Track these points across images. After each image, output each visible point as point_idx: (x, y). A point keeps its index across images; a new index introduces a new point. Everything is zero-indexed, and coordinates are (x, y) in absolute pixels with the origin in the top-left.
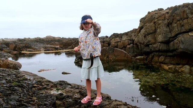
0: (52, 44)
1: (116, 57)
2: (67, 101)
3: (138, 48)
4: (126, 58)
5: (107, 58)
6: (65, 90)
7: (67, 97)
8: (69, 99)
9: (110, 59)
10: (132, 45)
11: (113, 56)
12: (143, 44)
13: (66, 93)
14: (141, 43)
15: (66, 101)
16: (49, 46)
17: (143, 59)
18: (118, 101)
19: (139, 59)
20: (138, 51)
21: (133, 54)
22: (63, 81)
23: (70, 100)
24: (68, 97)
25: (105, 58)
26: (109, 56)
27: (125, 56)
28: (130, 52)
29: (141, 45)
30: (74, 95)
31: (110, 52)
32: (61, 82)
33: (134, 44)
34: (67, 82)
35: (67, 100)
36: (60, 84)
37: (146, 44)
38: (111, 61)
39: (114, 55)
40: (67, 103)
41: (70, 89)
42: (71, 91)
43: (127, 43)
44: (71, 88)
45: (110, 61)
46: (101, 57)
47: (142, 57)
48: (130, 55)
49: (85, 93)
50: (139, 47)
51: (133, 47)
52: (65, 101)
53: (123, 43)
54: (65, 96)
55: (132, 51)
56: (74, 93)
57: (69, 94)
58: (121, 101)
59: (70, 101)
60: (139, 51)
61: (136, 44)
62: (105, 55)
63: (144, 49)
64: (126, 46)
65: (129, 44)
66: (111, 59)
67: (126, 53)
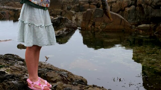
0: (11, 5)
1: (106, 25)
2: (9, 84)
3: (143, 12)
4: (122, 27)
5: (93, 26)
6: (11, 68)
7: (10, 78)
8: (15, 80)
9: (97, 28)
10: (133, 7)
11: (102, 23)
12: (150, 5)
13: (12, 72)
14: (147, 4)
15: (7, 84)
16: (5, 7)
17: (150, 29)
18: (98, 87)
19: (143, 29)
20: (142, 17)
21: (133, 21)
22: (11, 55)
23: (15, 82)
24: (13, 77)
25: (89, 26)
26: (96, 23)
27: (120, 24)
28: (129, 18)
29: (147, 7)
30: (25, 75)
31: (98, 16)
32: (7, 56)
33: (136, 6)
34: (17, 56)
35: (10, 82)
36: (5, 59)
37: (155, 4)
38: (99, 31)
39: (104, 22)
40: (9, 86)
41: (20, 66)
42: (21, 69)
43: (126, 4)
44: (23, 65)
45: (97, 31)
46: (84, 25)
47: (148, 25)
48: (129, 23)
49: (43, 73)
50: (145, 10)
51: (135, 10)
52: (5, 84)
53: (119, 4)
54: (7, 76)
55: (134, 17)
56: (25, 72)
57: (16, 73)
58: (102, 87)
59: (14, 84)
60: (144, 17)
61: (140, 5)
62: (90, 21)
63: (151, 13)
64: (124, 9)
65: (129, 6)
66: (99, 27)
67: (122, 19)
